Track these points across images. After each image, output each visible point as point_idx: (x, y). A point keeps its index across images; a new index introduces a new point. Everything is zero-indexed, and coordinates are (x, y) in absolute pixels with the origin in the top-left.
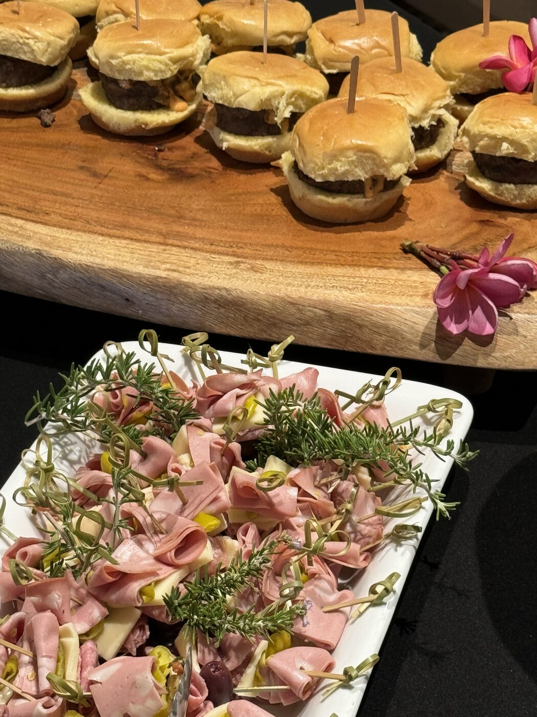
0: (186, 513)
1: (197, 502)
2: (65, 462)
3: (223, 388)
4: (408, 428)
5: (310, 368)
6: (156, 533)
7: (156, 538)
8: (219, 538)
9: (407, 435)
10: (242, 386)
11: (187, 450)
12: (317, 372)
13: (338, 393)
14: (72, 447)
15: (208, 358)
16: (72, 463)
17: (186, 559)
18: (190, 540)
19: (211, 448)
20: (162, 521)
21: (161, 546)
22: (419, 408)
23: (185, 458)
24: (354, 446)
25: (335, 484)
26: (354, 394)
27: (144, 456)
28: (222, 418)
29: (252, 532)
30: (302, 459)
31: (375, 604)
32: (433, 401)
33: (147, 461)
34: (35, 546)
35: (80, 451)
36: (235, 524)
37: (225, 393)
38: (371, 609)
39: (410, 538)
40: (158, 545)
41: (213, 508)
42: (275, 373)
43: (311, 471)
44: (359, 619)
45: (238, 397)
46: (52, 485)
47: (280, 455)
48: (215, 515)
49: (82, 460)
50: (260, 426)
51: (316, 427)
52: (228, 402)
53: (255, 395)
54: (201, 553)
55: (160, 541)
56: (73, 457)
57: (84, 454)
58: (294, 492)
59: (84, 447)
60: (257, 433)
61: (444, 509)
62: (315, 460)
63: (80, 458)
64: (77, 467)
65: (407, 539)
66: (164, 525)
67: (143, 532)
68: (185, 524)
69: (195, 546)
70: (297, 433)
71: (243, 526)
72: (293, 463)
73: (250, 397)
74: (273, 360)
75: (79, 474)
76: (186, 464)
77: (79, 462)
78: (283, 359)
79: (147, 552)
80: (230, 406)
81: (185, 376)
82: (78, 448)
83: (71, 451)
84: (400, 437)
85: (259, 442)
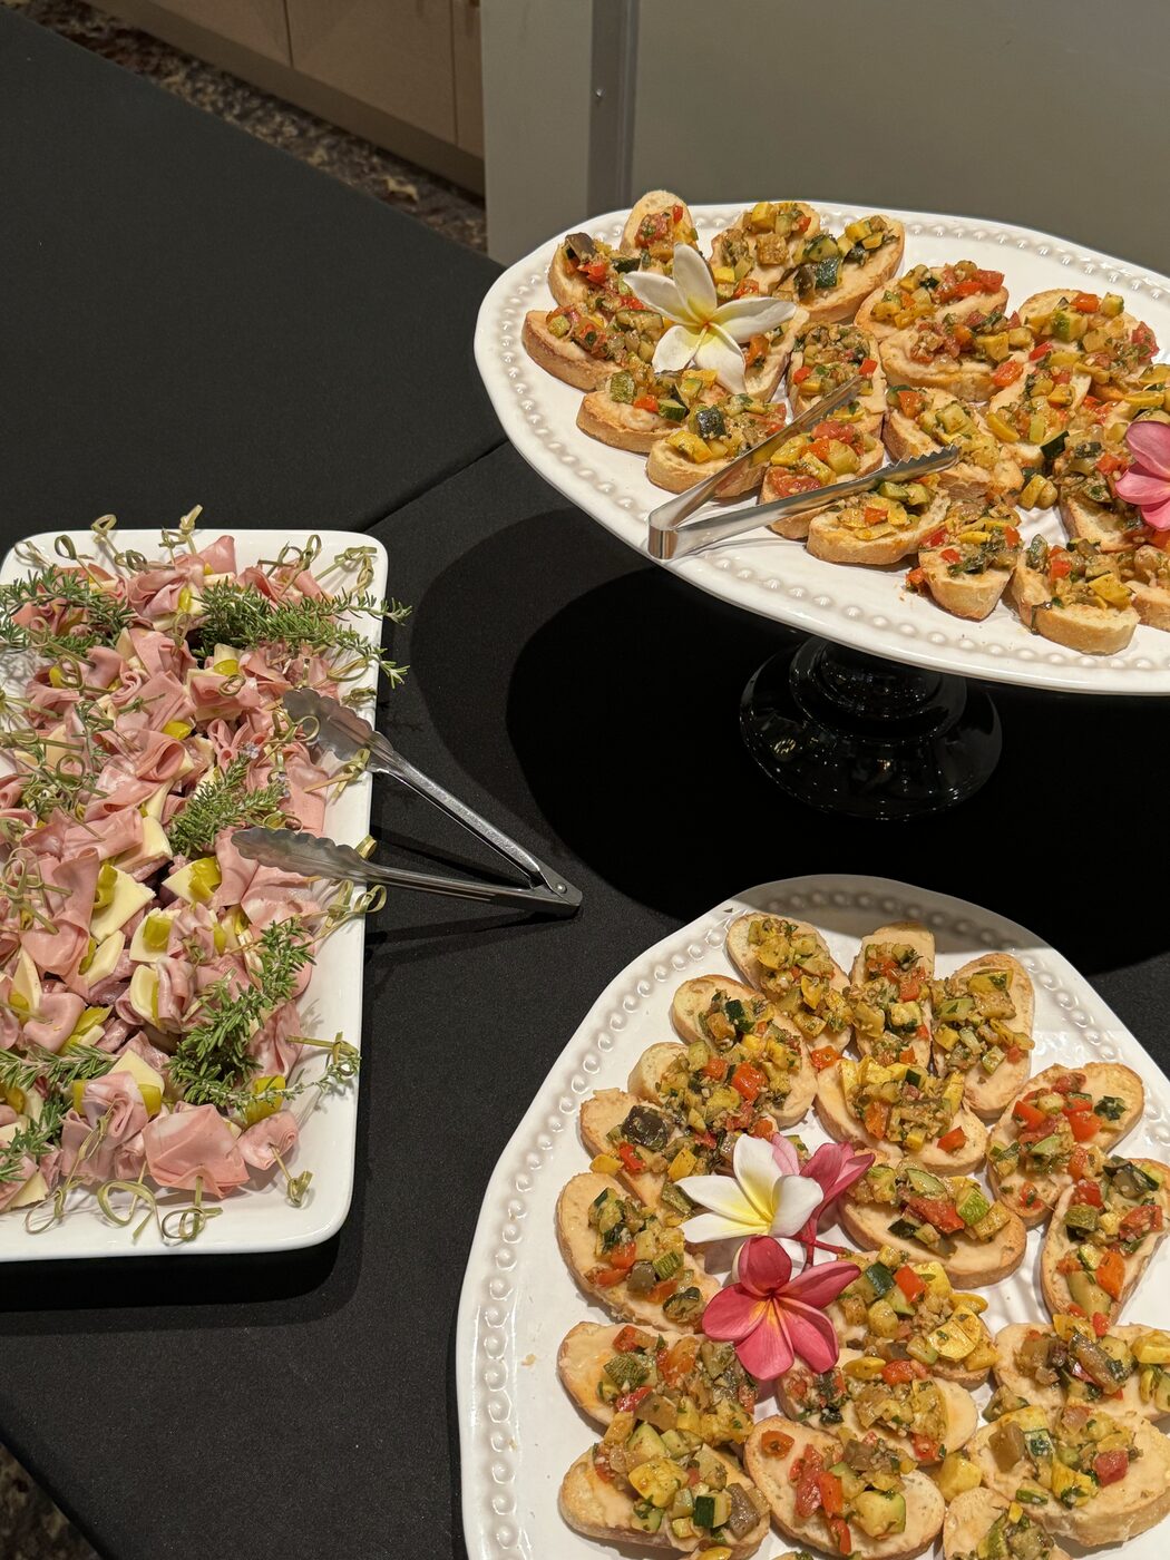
0: (155, 724)
1: (163, 712)
2: (12, 681)
3: (155, 587)
4: (342, 595)
5: (225, 537)
6: (131, 751)
7: (133, 757)
8: (192, 739)
9: (342, 602)
10: (172, 582)
11: (134, 653)
12: (232, 539)
13: (261, 562)
14: (14, 663)
15: (134, 561)
16: (19, 680)
17: (168, 772)
18: (169, 754)
19: (159, 651)
20: (134, 739)
21: (141, 766)
22: (337, 557)
23: (134, 661)
24: (298, 628)
25: (288, 664)
26: (276, 560)
27: (93, 666)
28: (162, 615)
29: (222, 728)
30: (249, 642)
31: (351, 782)
32: (349, 549)
33: (97, 671)
34: (13, 784)
35: (24, 666)
36: (202, 721)
37: (157, 591)
38: (348, 788)
39: (368, 700)
40: (138, 763)
41: (180, 715)
42: (192, 547)
43: (259, 653)
44: (339, 800)
45: (172, 592)
46: (7, 711)
47: (225, 641)
48: (184, 721)
49: (28, 673)
50: (199, 616)
51: (254, 609)
52: (163, 599)
53: (187, 586)
54: (180, 765)
55: (138, 759)
56: (19, 673)
57: (27, 666)
58: (252, 683)
59: (26, 659)
60: (198, 622)
61: (398, 677)
62: (260, 641)
63: (25, 671)
64: (25, 682)
65: (364, 702)
66: (137, 743)
67: (117, 752)
68: (160, 739)
69: (173, 758)
70: (237, 619)
71: (213, 723)
72: (239, 646)
73: (182, 591)
74: (185, 533)
75: (31, 691)
76: (136, 667)
77: (25, 676)
78: (196, 527)
79: (128, 773)
80: (167, 604)
81: (103, 562)
82: (21, 663)
83: (15, 668)
84: (336, 605)
85: (202, 629)
